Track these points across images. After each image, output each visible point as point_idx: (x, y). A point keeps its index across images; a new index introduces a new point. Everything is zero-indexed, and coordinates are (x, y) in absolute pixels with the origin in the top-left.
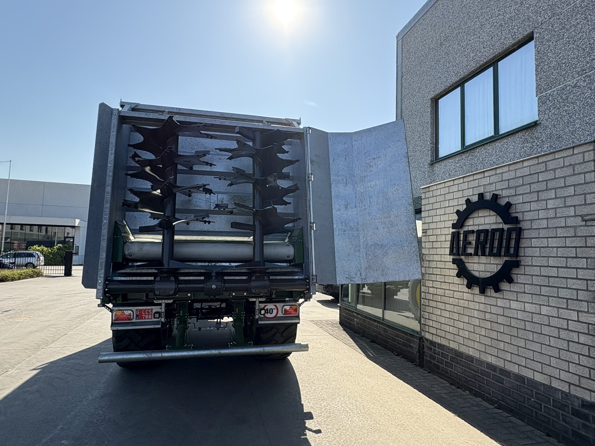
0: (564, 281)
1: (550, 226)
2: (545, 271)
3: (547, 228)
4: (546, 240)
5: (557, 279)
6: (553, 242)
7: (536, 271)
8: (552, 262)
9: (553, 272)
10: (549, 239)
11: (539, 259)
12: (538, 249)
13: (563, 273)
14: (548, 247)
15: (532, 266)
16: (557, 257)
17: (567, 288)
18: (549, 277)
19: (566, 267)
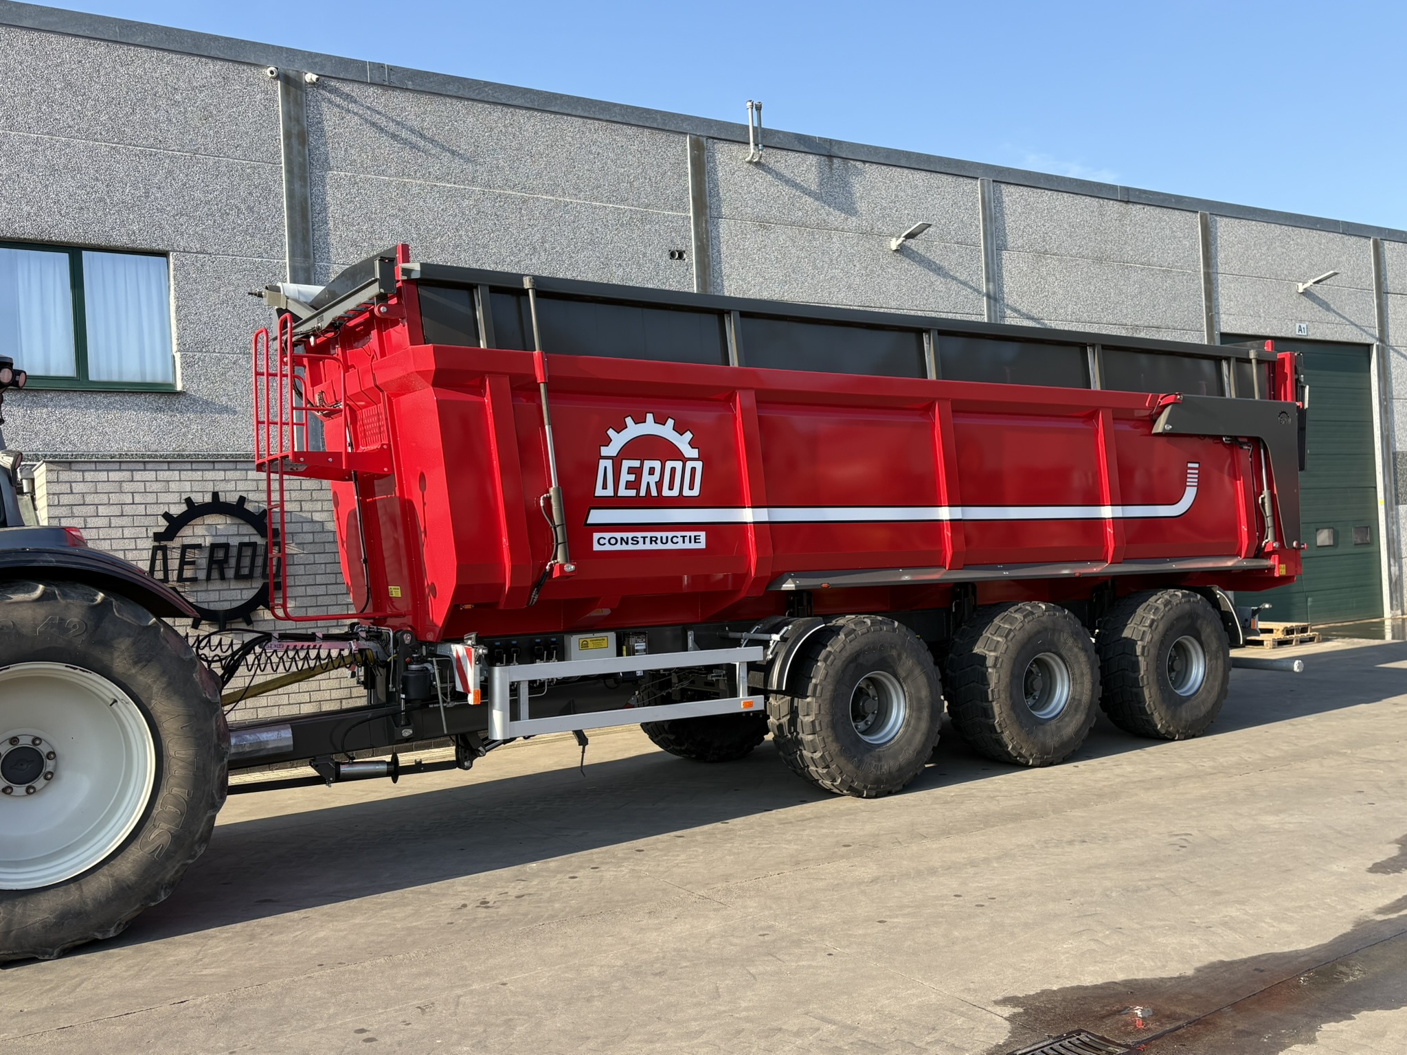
0: (334, 597)
1: (316, 540)
2: (310, 591)
3: (313, 543)
4: (312, 556)
5: (326, 597)
6: (320, 558)
7: (301, 591)
8: (319, 579)
9: (322, 590)
10: (316, 555)
11: (304, 577)
12: (303, 566)
13: (332, 590)
14: (315, 564)
15: (295, 586)
16: (326, 574)
17: (337, 605)
18: (317, 596)
19: (336, 584)
